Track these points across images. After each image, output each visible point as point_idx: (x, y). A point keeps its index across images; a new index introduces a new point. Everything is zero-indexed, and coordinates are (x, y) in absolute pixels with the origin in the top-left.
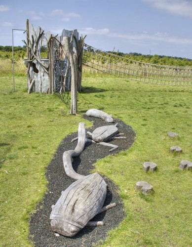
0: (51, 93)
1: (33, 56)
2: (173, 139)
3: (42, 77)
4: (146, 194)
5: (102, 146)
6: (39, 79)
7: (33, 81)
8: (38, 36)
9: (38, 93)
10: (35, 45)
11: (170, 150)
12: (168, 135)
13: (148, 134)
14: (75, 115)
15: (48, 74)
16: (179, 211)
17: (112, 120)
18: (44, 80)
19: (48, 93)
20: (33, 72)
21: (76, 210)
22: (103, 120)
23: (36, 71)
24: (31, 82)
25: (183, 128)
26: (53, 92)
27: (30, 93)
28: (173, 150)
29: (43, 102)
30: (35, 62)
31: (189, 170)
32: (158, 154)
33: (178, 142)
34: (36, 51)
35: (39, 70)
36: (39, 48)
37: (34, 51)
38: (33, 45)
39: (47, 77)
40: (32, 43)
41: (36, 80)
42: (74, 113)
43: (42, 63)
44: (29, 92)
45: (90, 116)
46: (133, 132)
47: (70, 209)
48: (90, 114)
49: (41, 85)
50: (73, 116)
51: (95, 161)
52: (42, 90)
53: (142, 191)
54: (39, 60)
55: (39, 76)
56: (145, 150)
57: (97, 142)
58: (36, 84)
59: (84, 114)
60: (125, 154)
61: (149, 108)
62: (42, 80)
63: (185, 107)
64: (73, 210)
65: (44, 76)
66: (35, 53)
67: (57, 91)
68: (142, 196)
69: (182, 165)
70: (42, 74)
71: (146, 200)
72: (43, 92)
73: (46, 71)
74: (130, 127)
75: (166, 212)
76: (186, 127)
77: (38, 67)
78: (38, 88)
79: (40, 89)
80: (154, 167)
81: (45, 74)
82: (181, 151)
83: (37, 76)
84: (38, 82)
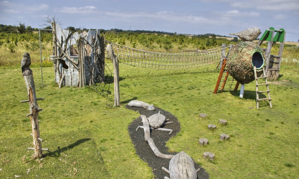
0: (82, 86)
1: (63, 54)
2: (204, 118)
3: (72, 72)
4: (212, 160)
5: (160, 131)
6: (69, 74)
7: (63, 77)
8: (67, 36)
9: (69, 87)
10: (64, 45)
11: (208, 128)
12: (200, 116)
13: (185, 116)
14: (119, 106)
15: (78, 70)
16: (235, 166)
17: (153, 109)
18: (74, 75)
19: (78, 86)
20: (63, 68)
21: (189, 175)
22: (145, 109)
23: (66, 67)
24: (61, 77)
25: (206, 109)
26: (83, 85)
27: (62, 87)
28: (211, 128)
29: (82, 96)
30: (65, 59)
31: (227, 140)
32: (201, 131)
33: (208, 120)
34: (65, 49)
35: (69, 66)
36: (68, 47)
37: (64, 49)
38: (62, 44)
39: (77, 72)
40: (61, 43)
41: (66, 75)
42: (118, 105)
43: (72, 60)
44: (60, 86)
45: (133, 107)
46: (174, 117)
47: (186, 176)
48: (133, 105)
49: (72, 79)
50: (119, 108)
51: (165, 144)
52: (73, 84)
53: (210, 158)
54: (69, 58)
55: (69, 71)
56: (191, 130)
57: (155, 129)
58: (66, 78)
59: (126, 104)
60: (181, 135)
61: (171, 94)
62: (72, 75)
63: (196, 89)
64: (187, 175)
65: (73, 71)
66: (65, 51)
67: (87, 84)
68: (211, 162)
69: (223, 138)
70: (72, 70)
71: (214, 163)
72: (73, 85)
73: (76, 67)
74: (169, 112)
75: (228, 168)
76: (208, 107)
77: (68, 64)
78: (68, 82)
79: (70, 83)
80: (207, 142)
81: (74, 70)
82: (216, 127)
83: (67, 71)
84: (68, 77)
